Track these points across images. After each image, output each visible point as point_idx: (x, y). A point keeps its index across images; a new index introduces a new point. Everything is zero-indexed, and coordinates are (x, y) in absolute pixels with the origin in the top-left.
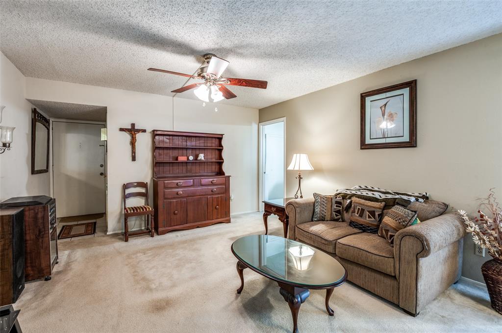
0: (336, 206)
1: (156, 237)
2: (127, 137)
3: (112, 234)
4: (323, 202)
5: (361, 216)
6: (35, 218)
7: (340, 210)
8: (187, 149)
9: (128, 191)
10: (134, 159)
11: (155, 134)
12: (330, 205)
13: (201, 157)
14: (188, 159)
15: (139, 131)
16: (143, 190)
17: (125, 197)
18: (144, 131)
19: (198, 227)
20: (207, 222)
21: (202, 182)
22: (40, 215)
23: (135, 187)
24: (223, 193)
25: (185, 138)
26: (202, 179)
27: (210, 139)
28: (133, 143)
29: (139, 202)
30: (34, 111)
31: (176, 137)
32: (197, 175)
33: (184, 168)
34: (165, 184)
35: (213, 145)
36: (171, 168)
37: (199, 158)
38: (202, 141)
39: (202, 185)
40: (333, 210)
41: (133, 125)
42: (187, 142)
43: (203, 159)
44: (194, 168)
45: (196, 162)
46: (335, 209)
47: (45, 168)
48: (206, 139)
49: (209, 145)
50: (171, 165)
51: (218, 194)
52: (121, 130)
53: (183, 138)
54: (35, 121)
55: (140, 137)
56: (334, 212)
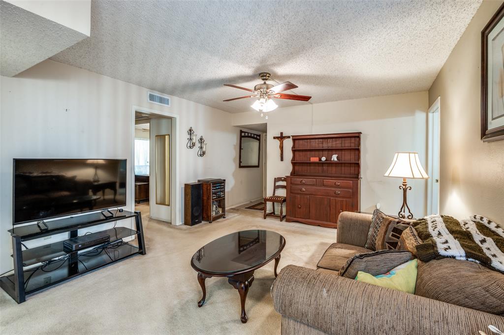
0: (393, 235)
1: (284, 223)
2: (278, 142)
4: (378, 223)
6: (207, 189)
8: (323, 150)
9: (278, 184)
10: (282, 160)
11: (296, 139)
12: (384, 230)
13: (334, 158)
14: (320, 160)
15: (285, 137)
16: (286, 184)
17: (276, 187)
18: (289, 137)
19: (319, 226)
20: (329, 223)
21: (324, 183)
23: (283, 181)
24: (350, 198)
25: (322, 140)
26: (325, 179)
27: (349, 139)
28: (282, 148)
29: (282, 193)
30: (241, 132)
31: (313, 140)
33: (320, 168)
34: (292, 181)
35: (353, 145)
36: (309, 167)
37: (332, 159)
38: (339, 142)
39: (324, 185)
40: (385, 240)
41: (282, 133)
42: (323, 143)
43: (336, 160)
44: (330, 168)
45: (329, 163)
46: (390, 239)
47: (257, 165)
48: (343, 139)
49: (346, 145)
50: (309, 165)
51: (343, 197)
52: (274, 138)
53: (320, 140)
54: (241, 137)
55: (286, 141)
56: (388, 243)
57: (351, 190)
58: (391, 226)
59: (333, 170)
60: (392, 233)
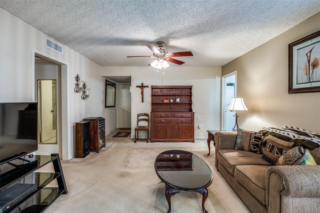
0: (255, 140)
1: (150, 143)
2: (139, 90)
3: (132, 139)
4: (243, 136)
5: (271, 151)
7: (258, 144)
8: (170, 96)
9: (140, 118)
10: (143, 101)
11: (153, 88)
12: (249, 139)
13: (178, 100)
14: (170, 101)
15: (145, 87)
16: (147, 118)
17: (138, 121)
18: (148, 87)
19: (173, 142)
20: (178, 139)
21: (176, 115)
22: (95, 125)
23: (143, 115)
24: (190, 123)
25: (169, 89)
26: (176, 113)
27: (185, 89)
28: (142, 93)
29: (144, 124)
30: (106, 81)
31: (164, 89)
32: (176, 111)
33: (169, 107)
34: (155, 115)
35: (187, 93)
36: (161, 106)
37: (177, 101)
38: (179, 91)
39: (176, 117)
40: (251, 143)
41: (142, 84)
42: (170, 92)
43: (179, 101)
44: (174, 106)
45: (175, 103)
46: (253, 143)
47: (114, 105)
48: (182, 89)
49: (183, 93)
50: (161, 105)
51: (186, 123)
52: (137, 87)
53: (168, 89)
54: (106, 85)
55: (145, 90)
56: (252, 145)
57: (190, 119)
58: (253, 136)
59: (176, 107)
60: (254, 139)
